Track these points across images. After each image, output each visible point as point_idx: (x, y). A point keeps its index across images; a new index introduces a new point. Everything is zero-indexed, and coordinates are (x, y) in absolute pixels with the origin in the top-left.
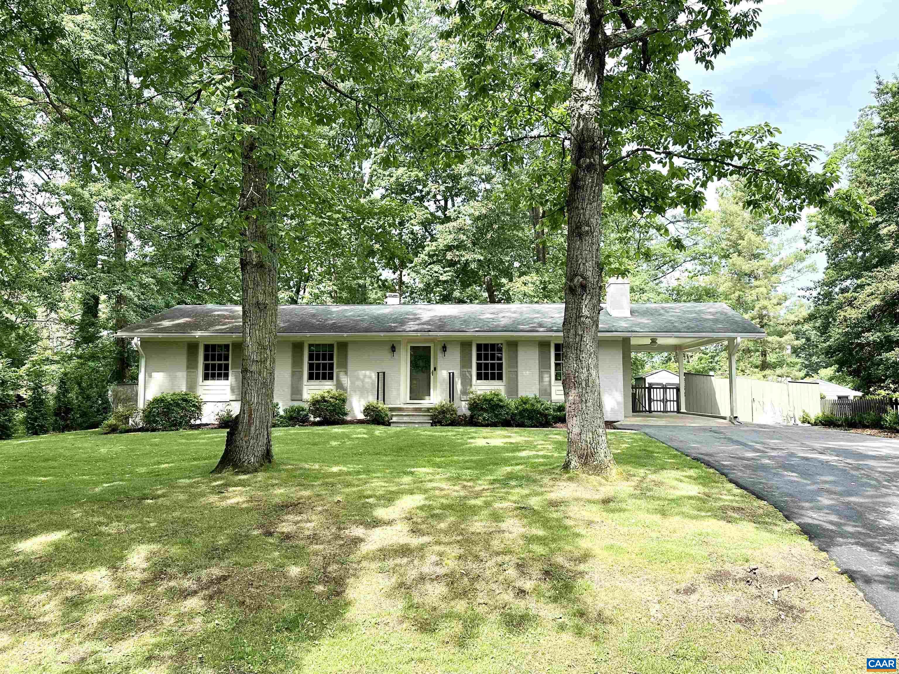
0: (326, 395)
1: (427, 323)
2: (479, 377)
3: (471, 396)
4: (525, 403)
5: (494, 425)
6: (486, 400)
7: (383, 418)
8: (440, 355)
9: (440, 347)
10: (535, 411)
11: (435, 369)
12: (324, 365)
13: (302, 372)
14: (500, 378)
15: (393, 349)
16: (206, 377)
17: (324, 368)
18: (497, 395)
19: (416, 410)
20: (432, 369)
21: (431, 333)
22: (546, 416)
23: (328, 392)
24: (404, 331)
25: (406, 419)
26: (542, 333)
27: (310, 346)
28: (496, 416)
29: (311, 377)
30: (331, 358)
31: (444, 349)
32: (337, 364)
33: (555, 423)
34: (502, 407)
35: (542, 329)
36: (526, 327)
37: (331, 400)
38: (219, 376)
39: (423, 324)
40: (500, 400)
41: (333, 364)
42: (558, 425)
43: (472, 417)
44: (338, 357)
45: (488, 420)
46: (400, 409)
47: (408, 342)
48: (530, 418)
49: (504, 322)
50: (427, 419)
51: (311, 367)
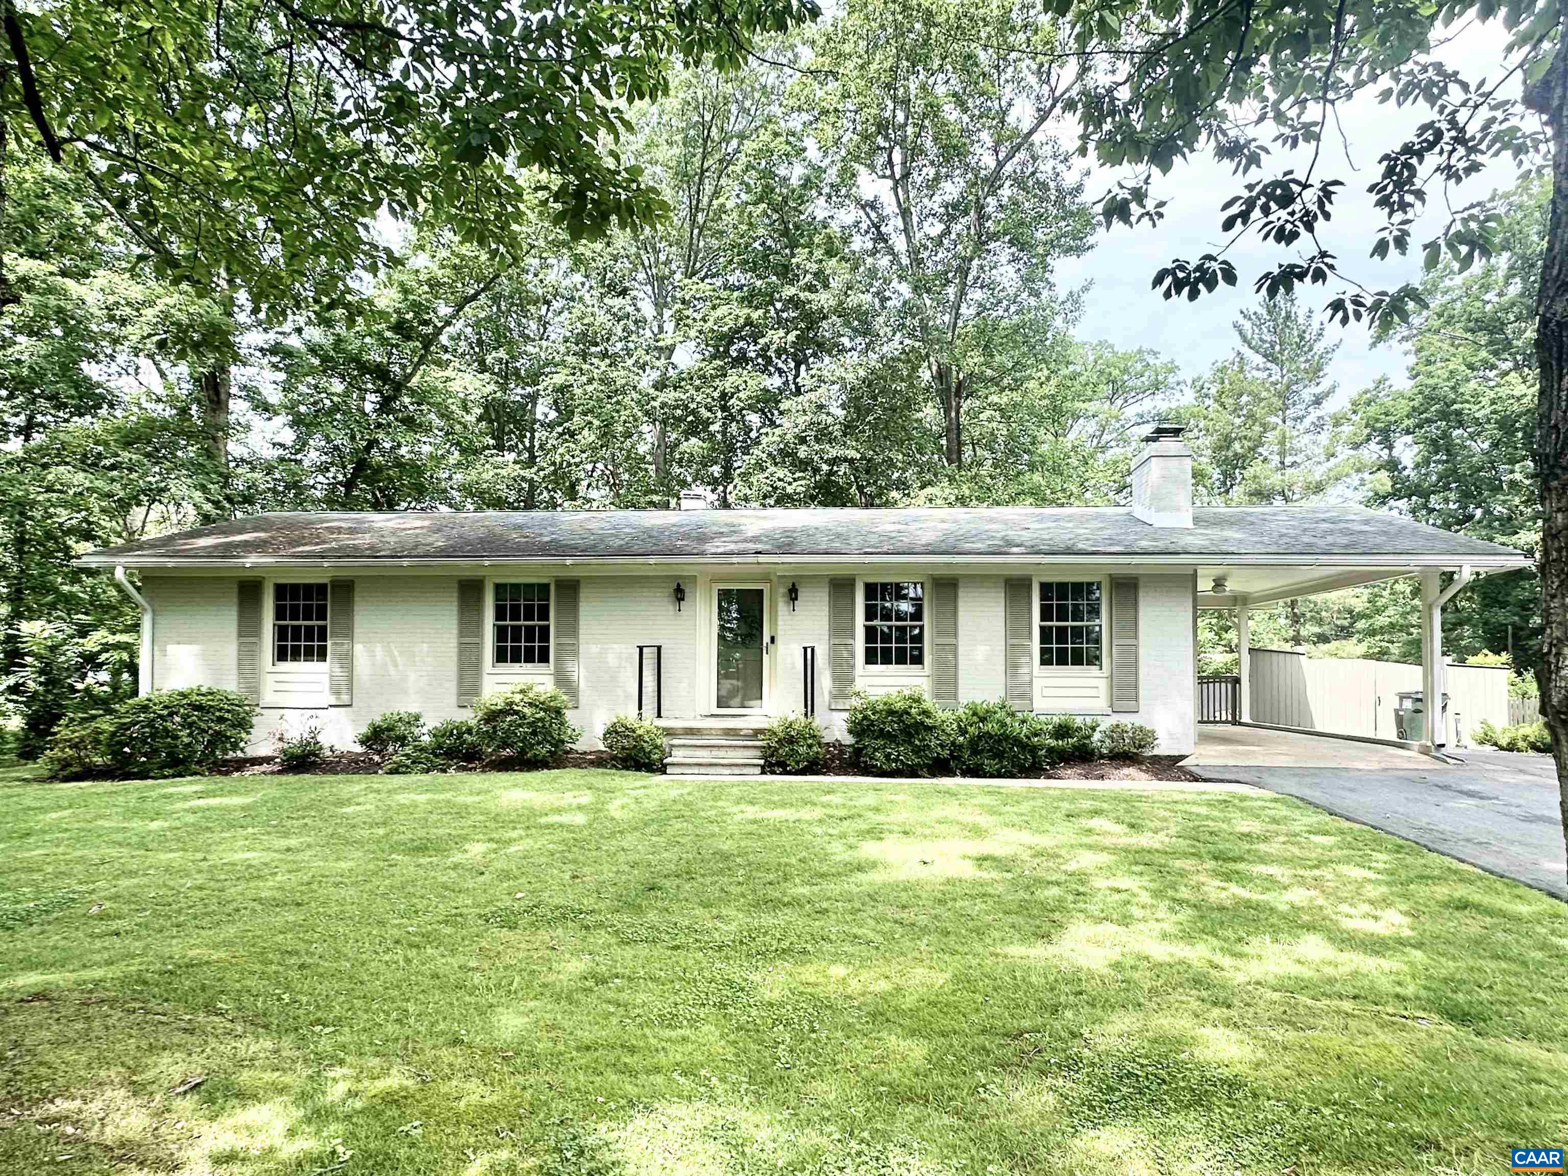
0: (517, 698)
1: (755, 539)
2: (871, 657)
3: (855, 702)
4: (983, 720)
5: (912, 772)
6: (891, 712)
7: (648, 755)
8: (782, 607)
9: (783, 590)
10: (1007, 738)
11: (773, 640)
12: (530, 630)
13: (479, 646)
14: (918, 660)
15: (679, 595)
16: (281, 655)
17: (530, 638)
18: (918, 701)
19: (730, 733)
20: (766, 639)
21: (762, 559)
22: (1034, 749)
23: (522, 692)
24: (702, 554)
25: (704, 756)
26: (1016, 559)
27: (499, 589)
28: (917, 751)
29: (501, 656)
30: (544, 616)
31: (793, 594)
32: (557, 631)
33: (1053, 765)
34: (930, 729)
35: (1015, 550)
36: (979, 546)
37: (527, 711)
38: (309, 654)
39: (745, 541)
40: (926, 713)
41: (547, 628)
42: (1061, 772)
43: (858, 752)
44: (557, 612)
45: (896, 760)
46: (691, 732)
47: (714, 580)
48: (998, 755)
49: (927, 537)
50: (754, 757)
51: (501, 633)
